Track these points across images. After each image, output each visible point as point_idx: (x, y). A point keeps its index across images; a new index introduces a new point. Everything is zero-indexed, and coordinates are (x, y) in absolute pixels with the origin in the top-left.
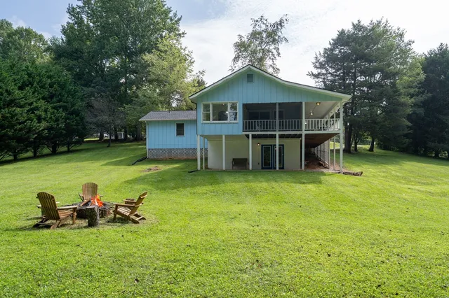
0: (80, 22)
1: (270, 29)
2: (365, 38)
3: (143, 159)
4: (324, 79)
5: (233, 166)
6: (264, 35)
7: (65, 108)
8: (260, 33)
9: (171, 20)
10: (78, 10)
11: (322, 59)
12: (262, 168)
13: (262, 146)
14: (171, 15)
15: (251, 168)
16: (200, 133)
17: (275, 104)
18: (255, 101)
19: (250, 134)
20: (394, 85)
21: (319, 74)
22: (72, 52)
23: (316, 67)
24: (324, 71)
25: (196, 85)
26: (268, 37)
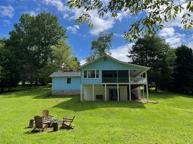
0: (18, 30)
1: (107, 36)
2: (150, 41)
3: (50, 95)
4: (133, 58)
5: (96, 99)
6: (105, 38)
7: (11, 70)
8: (103, 38)
9: (63, 30)
10: (18, 25)
11: (132, 50)
12: (110, 100)
13: (110, 89)
14: (63, 29)
15: (106, 100)
16: (82, 83)
17: (116, 71)
18: (108, 69)
19: (105, 84)
20: (164, 61)
21: (130, 55)
22: (15, 43)
23: (129, 53)
24: (133, 55)
25: (75, 60)
26: (106, 39)
